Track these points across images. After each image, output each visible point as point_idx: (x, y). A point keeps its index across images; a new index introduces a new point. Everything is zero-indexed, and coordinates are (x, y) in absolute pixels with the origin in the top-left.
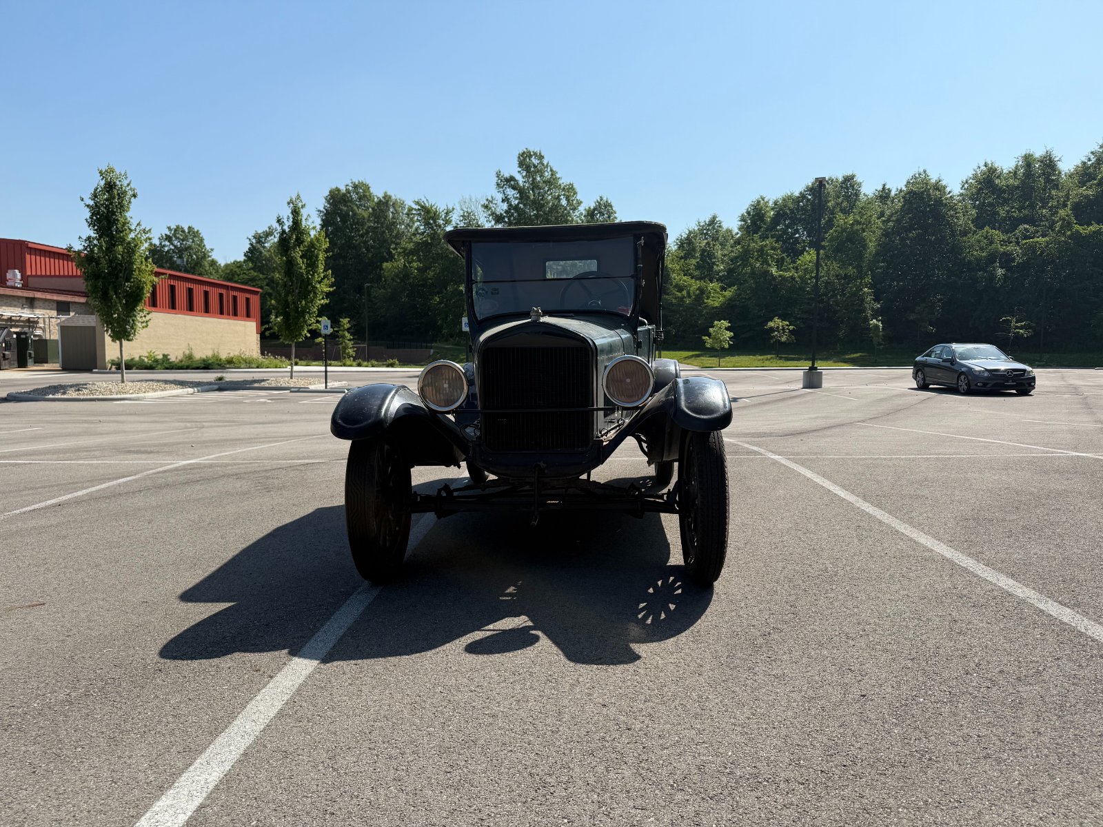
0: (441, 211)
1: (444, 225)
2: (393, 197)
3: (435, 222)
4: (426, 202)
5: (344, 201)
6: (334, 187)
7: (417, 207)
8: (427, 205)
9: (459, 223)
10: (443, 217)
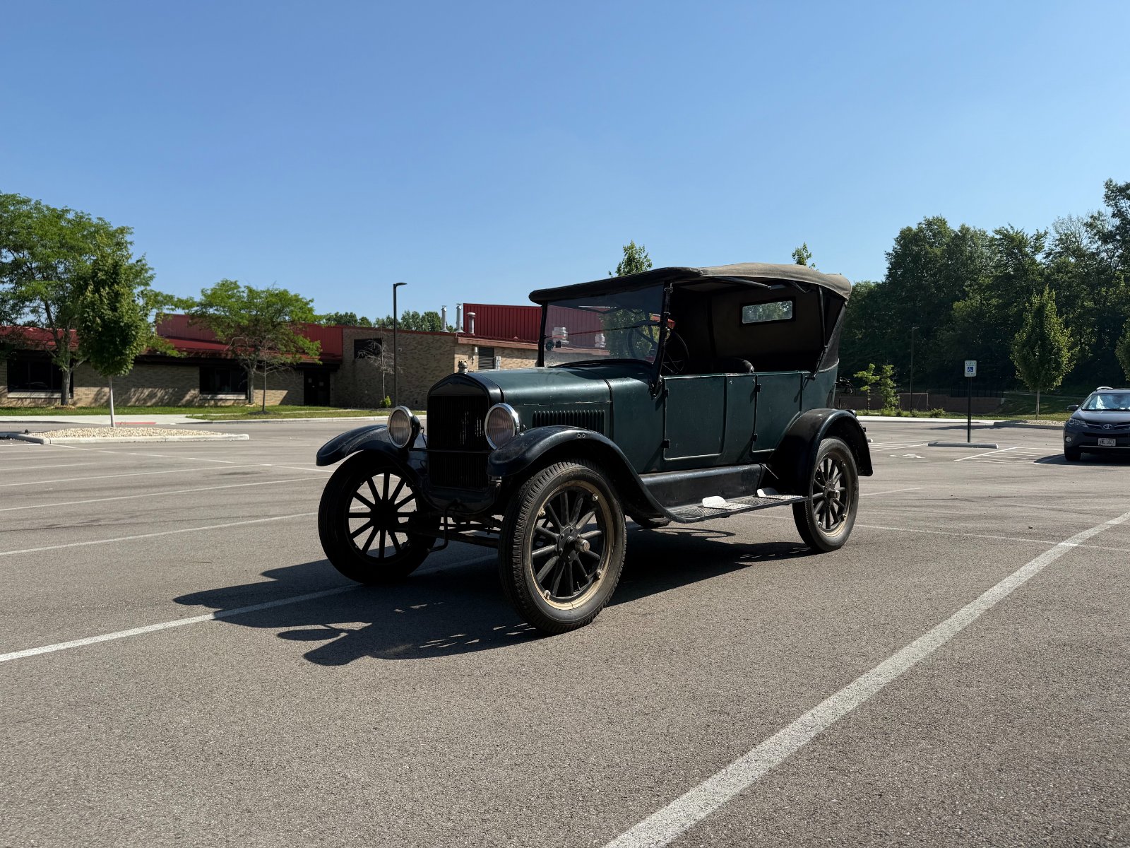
0: (1029, 237)
1: (1032, 252)
2: (972, 229)
3: (1020, 251)
4: (1009, 230)
5: (916, 240)
6: (905, 227)
7: (998, 237)
8: (1011, 232)
9: (1053, 247)
10: (1032, 243)
